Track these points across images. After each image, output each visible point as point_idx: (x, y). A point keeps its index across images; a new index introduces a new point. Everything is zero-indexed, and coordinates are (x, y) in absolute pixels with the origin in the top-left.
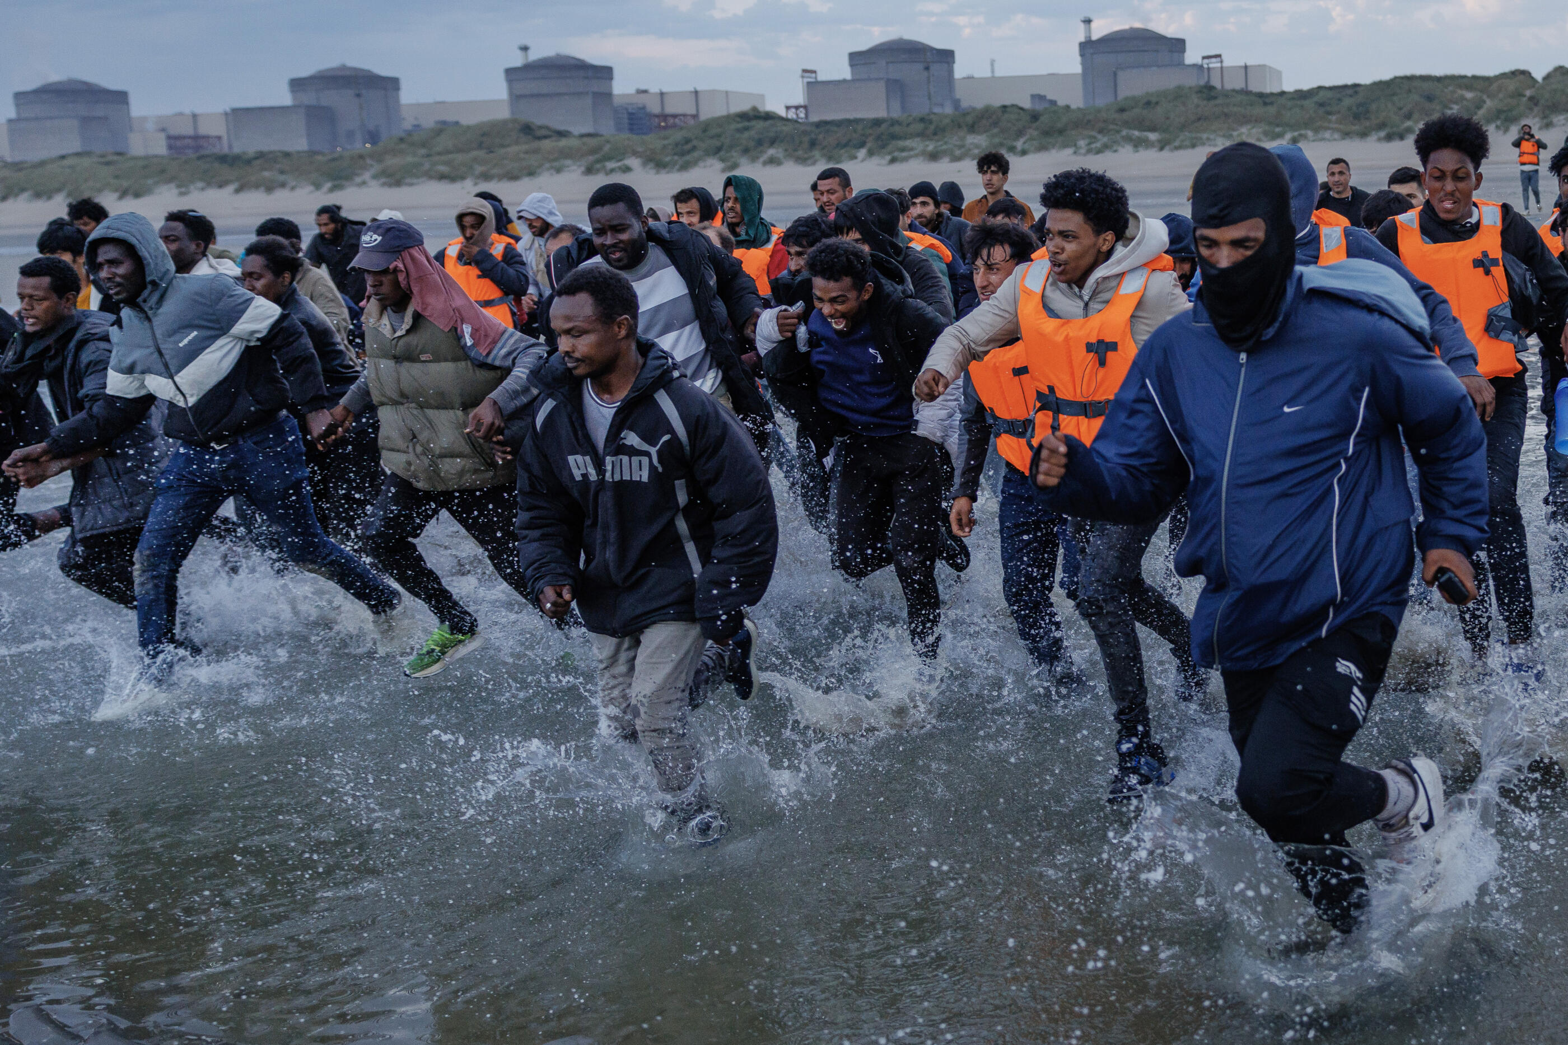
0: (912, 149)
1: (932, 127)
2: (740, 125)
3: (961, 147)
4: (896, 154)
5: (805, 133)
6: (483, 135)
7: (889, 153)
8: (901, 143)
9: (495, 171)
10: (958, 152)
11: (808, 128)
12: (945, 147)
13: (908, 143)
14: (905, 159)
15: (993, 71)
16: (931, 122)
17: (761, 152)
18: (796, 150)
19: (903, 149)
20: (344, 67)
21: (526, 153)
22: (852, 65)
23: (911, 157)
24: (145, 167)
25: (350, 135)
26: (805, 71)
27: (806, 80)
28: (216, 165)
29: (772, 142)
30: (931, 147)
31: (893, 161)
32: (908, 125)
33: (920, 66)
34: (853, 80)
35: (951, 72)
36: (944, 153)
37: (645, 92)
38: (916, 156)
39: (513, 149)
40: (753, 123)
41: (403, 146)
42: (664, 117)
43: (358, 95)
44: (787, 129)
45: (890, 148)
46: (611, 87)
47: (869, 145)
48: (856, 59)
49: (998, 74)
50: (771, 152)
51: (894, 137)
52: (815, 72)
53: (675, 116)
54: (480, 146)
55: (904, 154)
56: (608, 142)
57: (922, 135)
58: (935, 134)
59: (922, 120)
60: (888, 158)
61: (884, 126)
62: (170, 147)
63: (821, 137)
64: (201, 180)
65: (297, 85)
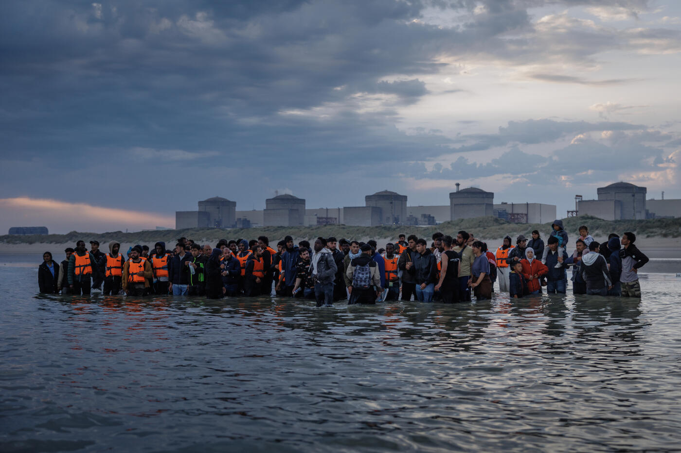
0: (656, 232)
1: (664, 224)
2: (583, 221)
3: (676, 232)
4: (649, 234)
5: (611, 225)
6: (480, 222)
7: (646, 234)
8: (651, 230)
9: (487, 236)
10: (675, 234)
11: (612, 223)
12: (669, 232)
13: (654, 230)
14: (653, 236)
15: (663, 197)
16: (663, 222)
17: (593, 232)
18: (607, 231)
19: (652, 232)
20: (386, 191)
21: (499, 229)
22: (598, 194)
23: (655, 235)
24: (358, 230)
25: (388, 218)
26: (577, 196)
27: (577, 200)
28: (383, 230)
29: (597, 228)
30: (664, 232)
31: (648, 237)
32: (654, 223)
33: (630, 195)
34: (599, 200)
35: (644, 197)
36: (670, 234)
37: (506, 203)
38: (658, 235)
39: (493, 228)
40: (587, 220)
41: (450, 225)
42: (513, 214)
43: (391, 203)
44: (603, 223)
45: (646, 232)
46: (492, 201)
47: (637, 230)
48: (600, 191)
49: (664, 199)
50: (597, 232)
51: (648, 227)
52: (581, 196)
53: (518, 214)
54: (479, 226)
55: (653, 234)
56: (530, 226)
57: (660, 227)
58: (665, 226)
59: (659, 221)
60: (646, 235)
61: (644, 223)
62: (318, 222)
63: (617, 226)
64: (378, 235)
65: (368, 198)
